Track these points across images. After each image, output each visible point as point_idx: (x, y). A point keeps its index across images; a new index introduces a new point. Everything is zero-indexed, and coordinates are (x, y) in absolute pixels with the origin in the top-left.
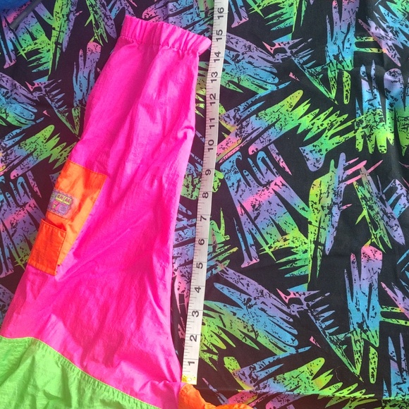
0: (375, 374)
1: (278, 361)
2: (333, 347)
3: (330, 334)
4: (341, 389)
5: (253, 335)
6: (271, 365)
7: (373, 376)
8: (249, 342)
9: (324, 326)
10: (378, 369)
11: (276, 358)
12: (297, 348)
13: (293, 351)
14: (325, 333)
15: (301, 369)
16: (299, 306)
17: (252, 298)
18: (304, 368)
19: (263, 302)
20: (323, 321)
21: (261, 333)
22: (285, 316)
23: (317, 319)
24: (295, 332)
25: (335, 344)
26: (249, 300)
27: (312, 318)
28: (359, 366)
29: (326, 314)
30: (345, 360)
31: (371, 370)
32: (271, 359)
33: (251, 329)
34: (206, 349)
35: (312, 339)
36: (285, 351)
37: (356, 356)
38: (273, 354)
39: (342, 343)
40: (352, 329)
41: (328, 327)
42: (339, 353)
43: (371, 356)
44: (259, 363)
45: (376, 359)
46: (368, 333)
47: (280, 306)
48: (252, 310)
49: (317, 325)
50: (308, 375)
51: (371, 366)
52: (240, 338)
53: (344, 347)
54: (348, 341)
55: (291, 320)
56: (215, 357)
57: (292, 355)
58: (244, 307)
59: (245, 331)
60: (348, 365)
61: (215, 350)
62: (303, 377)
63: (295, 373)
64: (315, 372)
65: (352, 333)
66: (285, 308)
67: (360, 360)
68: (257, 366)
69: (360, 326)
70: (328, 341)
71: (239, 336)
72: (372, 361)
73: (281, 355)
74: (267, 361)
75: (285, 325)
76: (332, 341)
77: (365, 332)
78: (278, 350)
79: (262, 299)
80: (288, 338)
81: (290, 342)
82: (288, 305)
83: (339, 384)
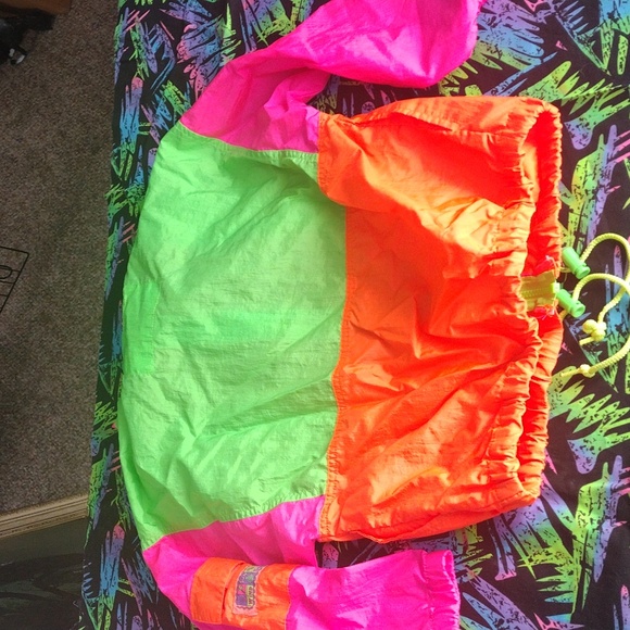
0: (624, 63)
1: (523, 76)
2: (581, 46)
3: (578, 34)
4: (588, 88)
5: (496, 56)
6: (514, 83)
7: (621, 66)
8: (492, 65)
9: (571, 26)
10: (627, 58)
11: (520, 73)
12: (542, 58)
13: (538, 62)
14: (572, 33)
15: (545, 80)
16: (546, 11)
17: (497, 16)
18: (549, 78)
19: (509, 18)
20: (571, 22)
21: (505, 51)
22: (531, 27)
23: (564, 20)
24: (541, 41)
25: (583, 43)
26: (494, 18)
27: (560, 20)
28: (606, 60)
29: (575, 13)
30: (592, 58)
31: (619, 61)
32: (514, 77)
33: (494, 50)
34: (447, 83)
35: (558, 44)
36: (529, 64)
37: (604, 50)
38: (517, 71)
39: (591, 40)
40: (601, 21)
41: (576, 27)
42: (586, 51)
43: (620, 46)
44: (501, 84)
45: (626, 48)
46: (619, 21)
47: (526, 17)
48: (497, 28)
49: (565, 27)
50: (553, 84)
51: (619, 56)
52: (482, 62)
53: (593, 43)
54: (597, 37)
55: (538, 29)
56: (456, 90)
57: (537, 67)
58: (488, 28)
59: (489, 53)
60: (595, 62)
61: (457, 83)
62: (547, 87)
63: (538, 85)
64: (560, 79)
65: (601, 26)
66: (531, 18)
67: (609, 53)
68: (499, 88)
69: (611, 16)
70: (576, 41)
71: (481, 60)
72: (621, 51)
73: (524, 69)
74: (509, 81)
75: (530, 36)
76: (580, 41)
77: (616, 21)
78: (522, 64)
79: (507, 14)
80: (533, 49)
81: (535, 53)
82: (534, 14)
83: (586, 85)
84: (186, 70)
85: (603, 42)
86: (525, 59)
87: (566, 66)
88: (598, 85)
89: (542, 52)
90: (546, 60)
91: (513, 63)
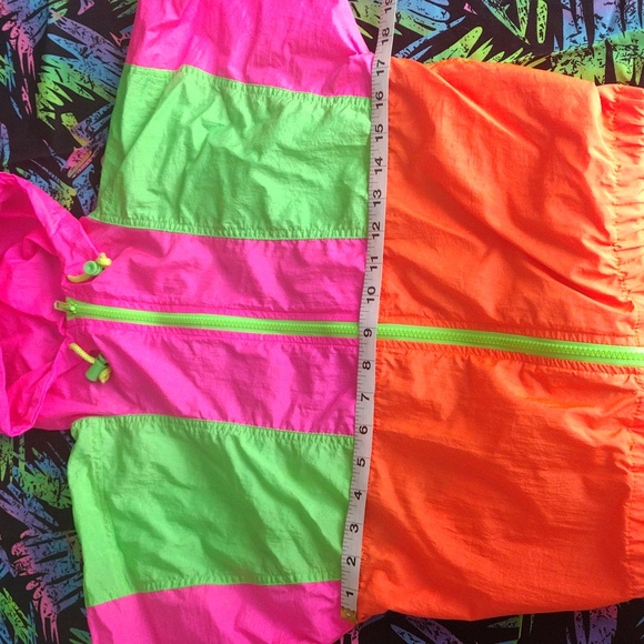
0: (544, 31)
1: (427, 43)
2: (493, 10)
4: (504, 58)
6: (417, 50)
7: (541, 34)
10: (547, 25)
11: (423, 40)
12: (448, 22)
13: (444, 27)
15: (453, 47)
18: (458, 45)
24: (446, 3)
25: (495, 6)
28: (524, 26)
30: (507, 23)
31: (539, 28)
32: (417, 44)
35: (466, 7)
36: (434, 29)
37: (521, 15)
38: (419, 37)
42: (499, 16)
43: (539, 10)
44: (402, 51)
45: (545, 13)
50: (462, 53)
51: (539, 23)
53: (506, 7)
57: (442, 32)
60: (511, 28)
62: (456, 56)
63: (445, 54)
64: (470, 47)
67: (526, 19)
70: (487, 4)
72: (540, 16)
73: (429, 35)
74: (411, 48)
76: (492, 4)
78: (425, 30)
80: (437, 12)
81: (440, 17)
83: (501, 55)
84: (5, 28)
85: (519, 6)
86: (428, 23)
87: (477, 32)
88: (516, 55)
89: (448, 16)
90: (452, 25)
91: (415, 28)
